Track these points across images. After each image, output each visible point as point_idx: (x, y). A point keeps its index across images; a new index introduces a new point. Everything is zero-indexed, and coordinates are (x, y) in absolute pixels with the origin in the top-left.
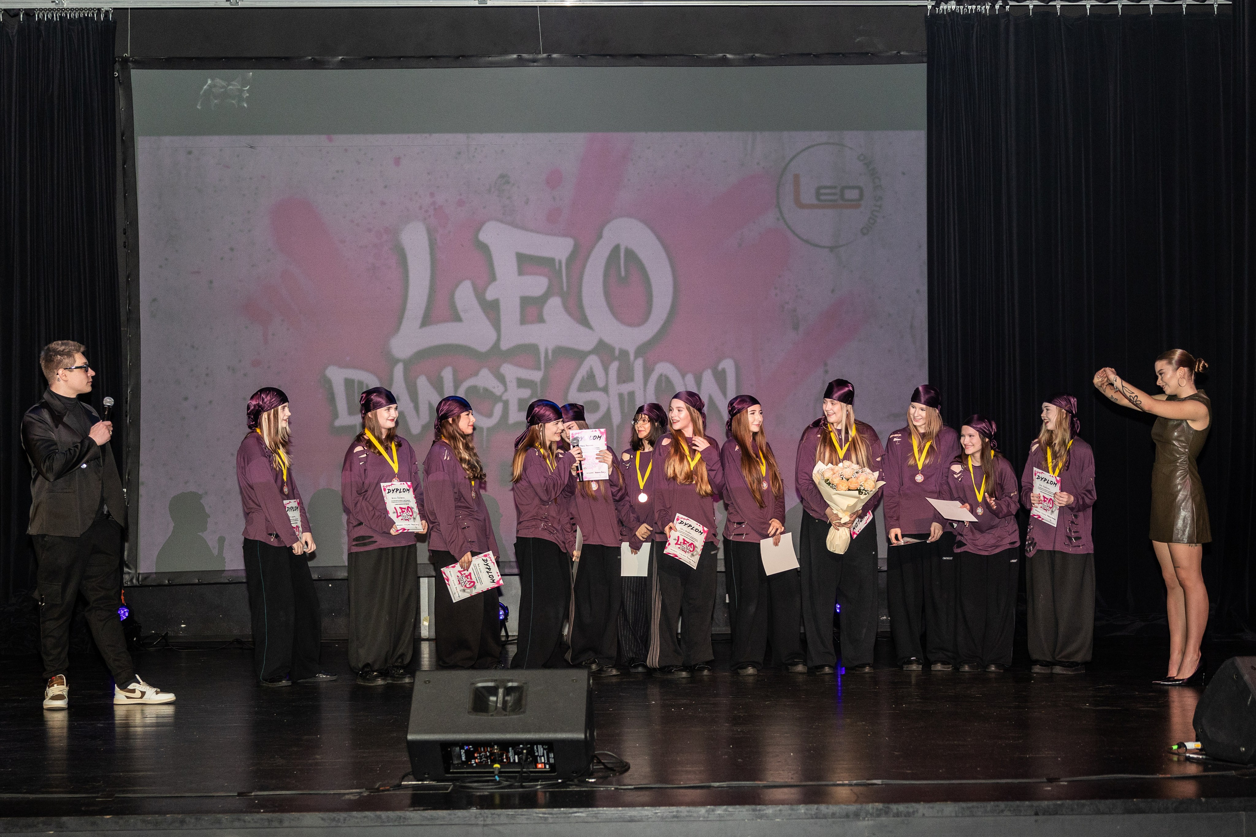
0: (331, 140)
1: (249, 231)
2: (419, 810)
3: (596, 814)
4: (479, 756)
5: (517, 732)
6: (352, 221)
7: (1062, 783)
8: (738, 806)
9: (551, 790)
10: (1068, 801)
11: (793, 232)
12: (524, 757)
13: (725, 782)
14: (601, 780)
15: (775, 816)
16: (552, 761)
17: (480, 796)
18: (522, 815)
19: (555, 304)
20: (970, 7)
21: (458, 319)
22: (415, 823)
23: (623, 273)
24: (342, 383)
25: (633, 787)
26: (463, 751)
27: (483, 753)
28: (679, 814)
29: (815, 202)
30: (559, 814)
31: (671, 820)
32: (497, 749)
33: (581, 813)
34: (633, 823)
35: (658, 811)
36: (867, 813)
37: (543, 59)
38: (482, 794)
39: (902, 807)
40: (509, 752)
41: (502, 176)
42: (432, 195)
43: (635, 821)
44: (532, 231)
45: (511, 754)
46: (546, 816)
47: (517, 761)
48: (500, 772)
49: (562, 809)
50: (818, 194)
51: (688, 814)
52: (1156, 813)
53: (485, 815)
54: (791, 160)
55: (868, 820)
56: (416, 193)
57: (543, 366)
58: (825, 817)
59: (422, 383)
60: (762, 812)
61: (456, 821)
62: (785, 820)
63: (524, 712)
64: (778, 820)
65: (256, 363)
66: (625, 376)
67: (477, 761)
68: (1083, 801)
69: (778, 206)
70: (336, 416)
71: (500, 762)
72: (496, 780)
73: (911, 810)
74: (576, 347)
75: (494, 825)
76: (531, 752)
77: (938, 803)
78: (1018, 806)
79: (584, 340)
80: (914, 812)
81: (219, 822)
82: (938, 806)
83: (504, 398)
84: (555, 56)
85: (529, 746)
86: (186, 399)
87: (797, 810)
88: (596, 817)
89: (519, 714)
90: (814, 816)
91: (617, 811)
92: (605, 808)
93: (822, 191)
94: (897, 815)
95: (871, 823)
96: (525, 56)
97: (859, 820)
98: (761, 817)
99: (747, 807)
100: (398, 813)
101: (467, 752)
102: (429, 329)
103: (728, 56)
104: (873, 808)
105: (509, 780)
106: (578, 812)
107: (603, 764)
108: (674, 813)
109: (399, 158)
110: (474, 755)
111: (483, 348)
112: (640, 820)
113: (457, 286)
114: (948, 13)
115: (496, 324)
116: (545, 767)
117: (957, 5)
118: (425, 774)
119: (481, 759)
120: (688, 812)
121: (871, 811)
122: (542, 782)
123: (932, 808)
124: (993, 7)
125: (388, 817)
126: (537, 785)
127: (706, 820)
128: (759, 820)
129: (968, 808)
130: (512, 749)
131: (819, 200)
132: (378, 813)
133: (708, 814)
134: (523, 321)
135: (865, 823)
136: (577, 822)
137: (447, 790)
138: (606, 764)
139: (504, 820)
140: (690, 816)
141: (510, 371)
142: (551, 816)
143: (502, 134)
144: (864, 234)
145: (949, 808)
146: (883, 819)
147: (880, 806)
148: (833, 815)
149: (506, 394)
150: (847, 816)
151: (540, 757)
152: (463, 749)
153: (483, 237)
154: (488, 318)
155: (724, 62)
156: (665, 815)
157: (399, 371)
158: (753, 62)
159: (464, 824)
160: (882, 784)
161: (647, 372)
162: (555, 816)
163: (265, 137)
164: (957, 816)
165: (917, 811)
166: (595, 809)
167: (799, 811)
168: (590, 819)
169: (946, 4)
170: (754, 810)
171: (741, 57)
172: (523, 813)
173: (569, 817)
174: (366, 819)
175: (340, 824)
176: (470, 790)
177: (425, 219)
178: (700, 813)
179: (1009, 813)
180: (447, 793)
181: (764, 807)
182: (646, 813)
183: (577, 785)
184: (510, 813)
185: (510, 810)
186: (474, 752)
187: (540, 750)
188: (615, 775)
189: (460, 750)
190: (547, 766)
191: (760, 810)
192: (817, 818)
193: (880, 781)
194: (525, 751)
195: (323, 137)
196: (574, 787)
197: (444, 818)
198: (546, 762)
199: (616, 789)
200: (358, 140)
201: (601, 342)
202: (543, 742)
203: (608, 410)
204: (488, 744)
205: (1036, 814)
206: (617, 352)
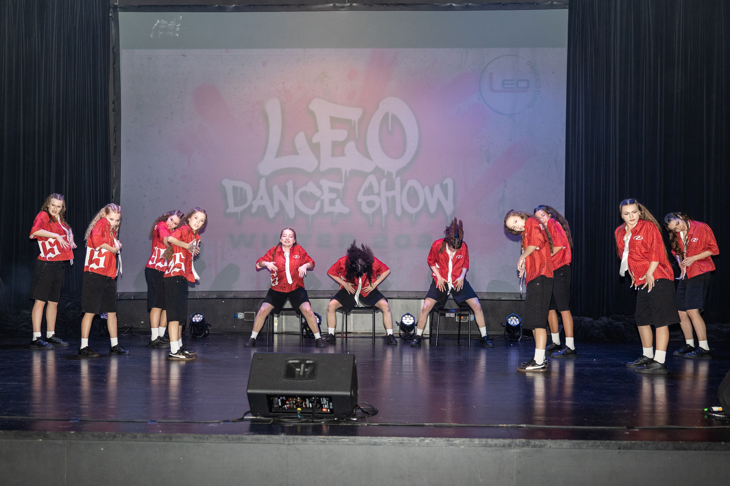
0: (228, 52)
1: (182, 103)
2: (250, 434)
3: (354, 440)
4: (289, 403)
5: (311, 390)
6: (239, 98)
7: (635, 430)
8: (438, 438)
9: (331, 424)
10: (639, 441)
11: (489, 106)
12: (315, 404)
13: (432, 423)
14: (360, 420)
15: (461, 445)
16: (331, 407)
17: (288, 427)
18: (311, 439)
19: (351, 145)
22: (248, 442)
23: (390, 129)
24: (231, 188)
25: (378, 424)
26: (279, 400)
27: (291, 402)
28: (403, 442)
29: (501, 89)
30: (332, 439)
31: (399, 445)
32: (299, 399)
33: (346, 439)
34: (376, 446)
35: (390, 439)
36: (516, 445)
38: (289, 425)
39: (537, 442)
40: (306, 401)
43: (377, 445)
44: (339, 104)
45: (307, 402)
46: (325, 440)
47: (311, 406)
48: (301, 413)
49: (334, 437)
50: (503, 84)
51: (408, 442)
52: (693, 450)
53: (289, 439)
54: (488, 65)
55: (517, 449)
56: (275, 82)
57: (343, 181)
58: (490, 446)
59: (276, 189)
60: (453, 442)
61: (272, 441)
62: (466, 447)
63: (316, 378)
64: (462, 447)
65: (184, 177)
66: (390, 187)
67: (288, 406)
68: (648, 442)
69: (480, 91)
70: (227, 206)
71: (301, 407)
72: (298, 417)
73: (543, 444)
74: (363, 170)
75: (293, 444)
76: (319, 402)
77: (559, 440)
78: (608, 443)
79: (367, 166)
80: (544, 445)
81: (135, 437)
82: (559, 442)
83: (322, 198)
85: (318, 398)
86: (145, 196)
87: (474, 441)
88: (354, 442)
89: (313, 379)
90: (484, 446)
91: (367, 438)
92: (359, 437)
93: (506, 83)
94: (535, 446)
95: (518, 450)
97: (511, 448)
98: (452, 445)
99: (444, 439)
100: (238, 436)
101: (282, 401)
102: (281, 159)
104: (520, 442)
105: (306, 417)
106: (344, 439)
107: (361, 410)
108: (401, 441)
109: (266, 63)
110: (286, 402)
111: (311, 169)
112: (380, 444)
113: (296, 134)
115: (318, 157)
116: (327, 411)
118: (258, 412)
119: (290, 405)
120: (409, 440)
121: (518, 443)
122: (325, 419)
123: (556, 443)
125: (232, 438)
126: (322, 421)
127: (419, 445)
128: (451, 447)
129: (578, 443)
130: (308, 399)
131: (503, 87)
132: (227, 435)
133: (421, 442)
135: (515, 451)
136: (343, 445)
137: (269, 422)
138: (364, 410)
139: (300, 441)
140: (410, 443)
141: (325, 183)
142: (327, 440)
144: (529, 107)
145: (566, 443)
146: (526, 448)
147: (524, 440)
148: (496, 445)
149: (322, 196)
150: (504, 446)
151: (325, 405)
152: (280, 399)
153: (312, 107)
154: (314, 153)
156: (395, 442)
157: (263, 182)
159: (277, 443)
160: (526, 427)
161: (403, 185)
162: (330, 440)
163: (192, 50)
164: (570, 448)
165: (546, 445)
166: (354, 437)
167: (475, 442)
168: (350, 443)
170: (448, 441)
172: (312, 438)
173: (338, 441)
174: (220, 439)
175: (204, 441)
176: (282, 423)
177: (279, 97)
178: (416, 441)
179: (602, 448)
180: (269, 424)
181: (454, 439)
182: (384, 440)
183: (345, 422)
184: (304, 438)
185: (304, 436)
186: (286, 401)
187: (324, 401)
188: (368, 417)
189: (278, 399)
190: (329, 410)
191: (451, 441)
192: (485, 447)
193: (525, 425)
194: (315, 401)
195: (224, 51)
196: (344, 423)
197: (265, 439)
198: (328, 407)
199: (368, 425)
200: (242, 52)
201: (377, 168)
202: (326, 396)
203: (380, 206)
204: (294, 396)
205: (619, 449)
206: (386, 173)
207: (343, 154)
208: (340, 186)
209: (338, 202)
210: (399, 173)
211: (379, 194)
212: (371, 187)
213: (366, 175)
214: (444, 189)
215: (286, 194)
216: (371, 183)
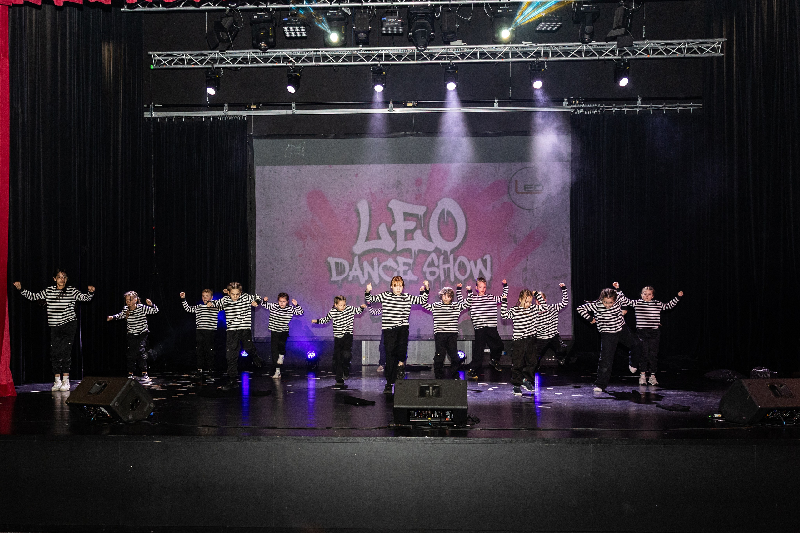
0: (331, 167)
1: (298, 203)
5: (439, 405)
6: (338, 199)
7: (670, 431)
9: (452, 429)
11: (515, 204)
12: (441, 415)
16: (452, 417)
18: (446, 440)
19: (418, 232)
20: (589, 111)
21: (380, 238)
22: (403, 442)
23: (446, 220)
24: (334, 263)
26: (416, 413)
27: (424, 413)
28: (512, 441)
29: (524, 191)
31: (509, 443)
32: (429, 412)
33: (472, 441)
34: (494, 445)
35: (503, 440)
36: (592, 442)
37: (415, 134)
38: (426, 430)
40: (435, 413)
41: (398, 181)
42: (370, 189)
44: (409, 203)
47: (438, 417)
48: (431, 421)
49: (462, 438)
50: (525, 188)
53: (432, 440)
54: (514, 175)
56: (364, 188)
57: (413, 257)
58: (574, 443)
59: (365, 263)
61: (420, 442)
62: (557, 444)
63: (441, 397)
64: (554, 444)
65: (300, 256)
66: (446, 261)
67: (421, 416)
69: (509, 193)
70: (331, 276)
71: (431, 417)
72: (429, 424)
74: (427, 250)
75: (436, 443)
76: (444, 414)
79: (430, 247)
83: (398, 270)
84: (419, 133)
85: (443, 410)
86: (273, 269)
88: (478, 442)
89: (439, 397)
93: (527, 187)
96: (408, 133)
97: (588, 445)
102: (369, 242)
103: (489, 132)
104: (594, 440)
105: (435, 424)
107: (471, 418)
109: (358, 174)
111: (390, 249)
113: (380, 225)
114: (580, 114)
115: (395, 240)
116: (449, 420)
117: (584, 110)
118: (399, 421)
119: (423, 415)
122: (448, 425)
124: (598, 111)
126: (446, 427)
128: (546, 444)
131: (525, 190)
133: (525, 441)
134: (406, 239)
138: (473, 418)
139: (439, 441)
141: (400, 259)
143: (399, 165)
144: (544, 204)
146: (599, 445)
148: (577, 443)
149: (398, 268)
150: (583, 443)
151: (448, 415)
152: (416, 411)
153: (390, 206)
154: (392, 238)
155: (488, 135)
157: (356, 258)
158: (499, 134)
159: (424, 443)
161: (455, 260)
163: (304, 166)
167: (563, 441)
169: (579, 110)
171: (494, 133)
176: (420, 430)
177: (367, 198)
180: (411, 429)
183: (464, 428)
184: (442, 439)
186: (420, 413)
187: (448, 413)
188: (476, 423)
189: (414, 412)
192: (570, 444)
194: (441, 413)
195: (328, 166)
196: (461, 428)
197: (415, 440)
198: (450, 417)
199: (481, 430)
200: (341, 167)
201: (437, 248)
202: (449, 410)
203: (439, 276)
204: (427, 410)
205: (664, 444)
206: (443, 252)
207: (413, 239)
208: (411, 261)
209: (410, 272)
210: (453, 251)
211: (438, 267)
212: (433, 261)
213: (429, 253)
214: (484, 262)
215: (373, 268)
216: (433, 258)
